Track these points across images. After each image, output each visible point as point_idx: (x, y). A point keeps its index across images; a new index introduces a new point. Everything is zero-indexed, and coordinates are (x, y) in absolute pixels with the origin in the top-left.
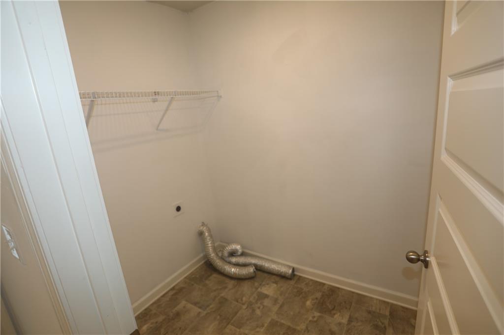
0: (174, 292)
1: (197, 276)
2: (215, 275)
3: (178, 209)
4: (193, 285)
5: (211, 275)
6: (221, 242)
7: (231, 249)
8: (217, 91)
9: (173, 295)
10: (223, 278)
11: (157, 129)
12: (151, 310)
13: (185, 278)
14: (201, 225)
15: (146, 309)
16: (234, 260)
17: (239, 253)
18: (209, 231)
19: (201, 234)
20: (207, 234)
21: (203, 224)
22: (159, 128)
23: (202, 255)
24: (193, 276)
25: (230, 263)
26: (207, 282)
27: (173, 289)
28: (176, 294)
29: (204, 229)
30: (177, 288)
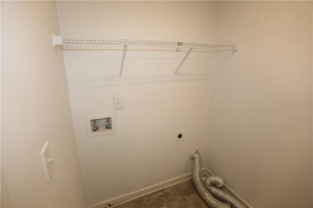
0: (162, 194)
1: (182, 189)
2: (195, 195)
3: (180, 136)
4: (176, 195)
5: (192, 193)
6: (208, 168)
7: (214, 181)
8: (233, 46)
9: (160, 196)
10: (201, 201)
11: (176, 73)
12: (143, 201)
13: (173, 186)
14: (195, 152)
15: (141, 198)
16: (214, 190)
17: (220, 186)
18: (200, 158)
19: (193, 159)
20: (197, 161)
21: (197, 152)
22: (177, 72)
23: (190, 173)
24: (179, 187)
25: (210, 191)
26: (187, 198)
27: (162, 191)
28: (163, 196)
29: (196, 156)
30: (165, 191)
